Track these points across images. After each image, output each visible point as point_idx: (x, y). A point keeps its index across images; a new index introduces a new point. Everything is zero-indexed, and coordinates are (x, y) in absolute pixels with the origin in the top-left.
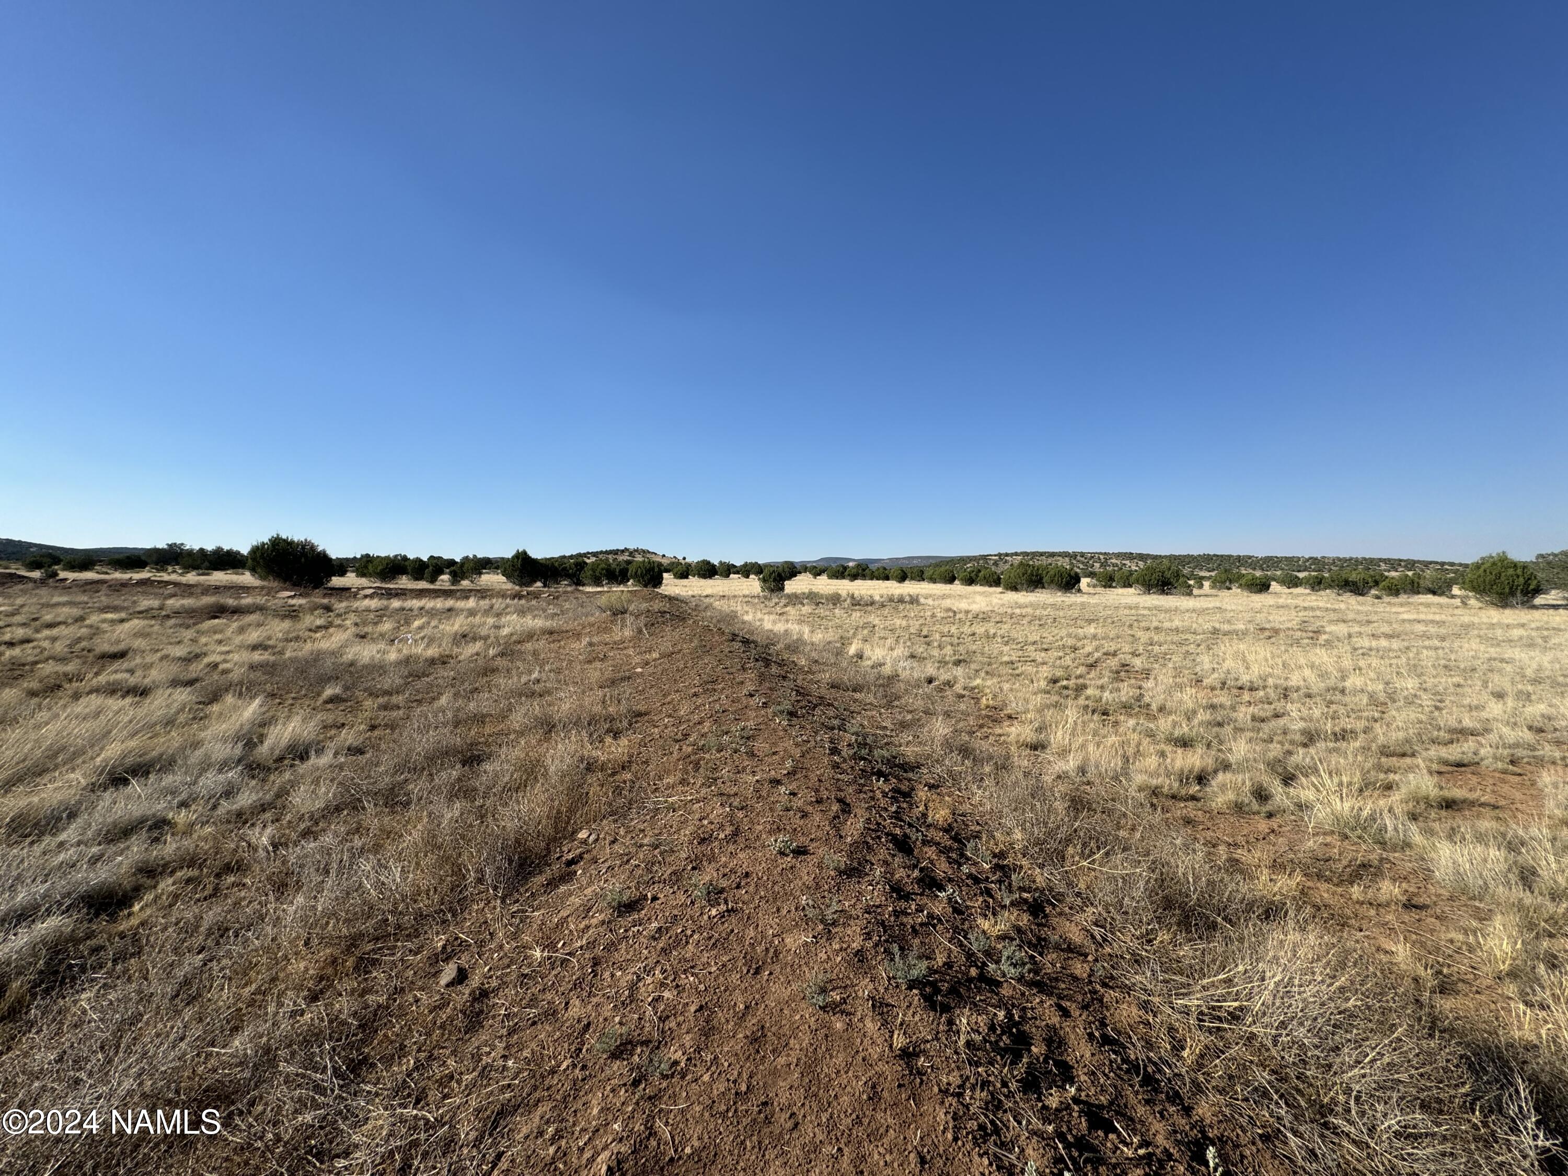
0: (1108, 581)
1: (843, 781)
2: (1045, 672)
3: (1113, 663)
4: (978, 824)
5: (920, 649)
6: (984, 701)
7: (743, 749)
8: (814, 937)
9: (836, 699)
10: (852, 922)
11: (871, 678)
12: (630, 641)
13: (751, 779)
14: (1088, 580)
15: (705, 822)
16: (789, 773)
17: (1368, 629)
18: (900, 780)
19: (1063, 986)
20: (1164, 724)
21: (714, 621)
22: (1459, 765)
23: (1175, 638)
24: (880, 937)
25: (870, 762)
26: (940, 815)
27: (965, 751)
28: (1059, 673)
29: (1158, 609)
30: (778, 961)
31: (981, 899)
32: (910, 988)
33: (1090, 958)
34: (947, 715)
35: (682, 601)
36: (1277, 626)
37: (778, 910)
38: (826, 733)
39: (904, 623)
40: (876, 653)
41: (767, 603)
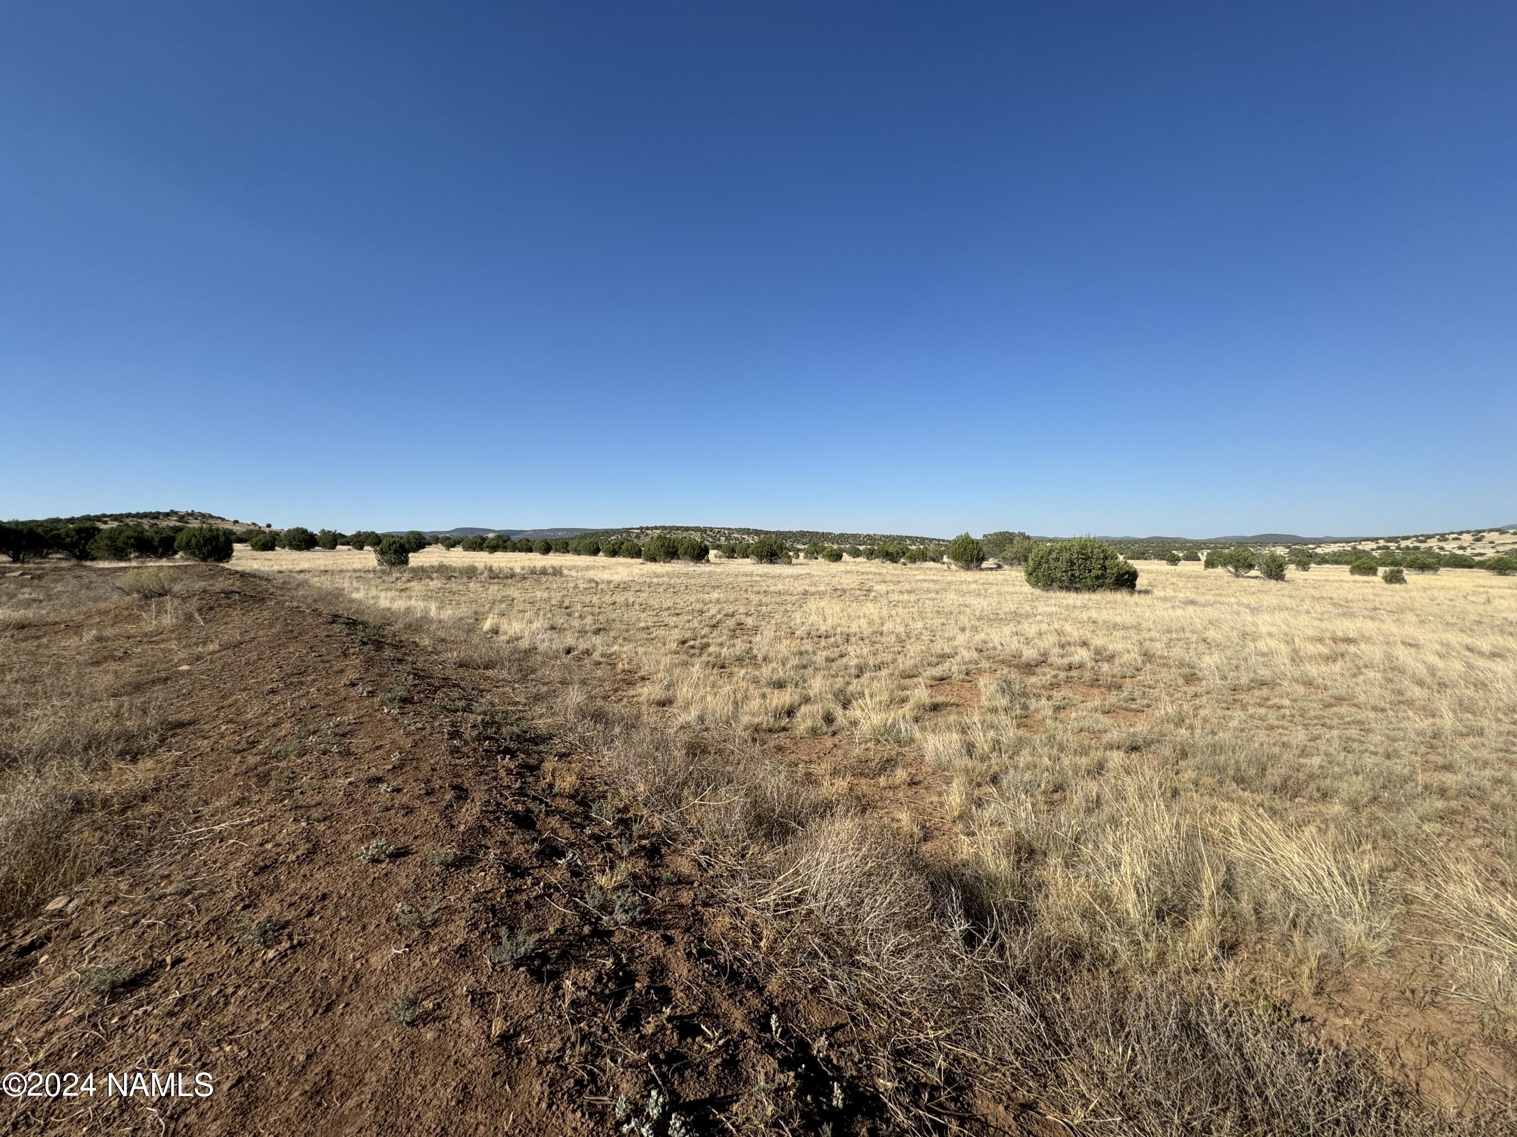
0: (731, 553)
1: (462, 765)
2: (676, 634)
3: (731, 623)
4: (606, 784)
5: (560, 621)
6: (620, 666)
7: (335, 749)
8: (407, 946)
9: (462, 679)
10: (456, 917)
11: (505, 653)
12: (172, 632)
13: (343, 782)
14: (715, 552)
15: (269, 846)
16: (394, 767)
17: (898, 588)
18: (528, 754)
19: (670, 917)
20: (766, 671)
21: (309, 600)
22: (942, 679)
23: (778, 599)
24: (488, 923)
25: (497, 740)
26: (567, 782)
27: (599, 716)
28: (688, 635)
29: (766, 575)
30: (357, 988)
31: (601, 856)
32: (516, 968)
33: (696, 885)
34: (584, 682)
35: (261, 578)
36: (845, 587)
37: (364, 928)
38: (446, 717)
39: (546, 595)
40: (513, 627)
41: (386, 578)
